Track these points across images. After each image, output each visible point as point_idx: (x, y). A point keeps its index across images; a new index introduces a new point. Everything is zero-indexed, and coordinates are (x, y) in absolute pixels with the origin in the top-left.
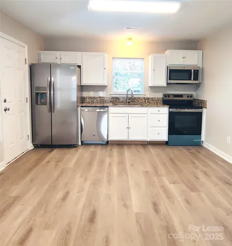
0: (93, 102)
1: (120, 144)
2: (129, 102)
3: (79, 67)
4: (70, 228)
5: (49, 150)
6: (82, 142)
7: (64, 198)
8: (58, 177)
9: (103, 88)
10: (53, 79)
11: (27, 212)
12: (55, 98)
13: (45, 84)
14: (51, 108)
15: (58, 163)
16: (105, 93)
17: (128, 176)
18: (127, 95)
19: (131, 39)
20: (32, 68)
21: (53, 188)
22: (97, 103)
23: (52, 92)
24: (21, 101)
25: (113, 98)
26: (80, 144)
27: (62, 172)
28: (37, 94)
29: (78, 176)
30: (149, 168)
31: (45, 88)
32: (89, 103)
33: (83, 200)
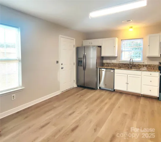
0: (108, 66)
1: (121, 93)
2: (131, 67)
3: (100, 47)
4: (62, 129)
5: (83, 89)
6: (100, 87)
7: (70, 115)
8: (76, 103)
9: (114, 58)
10: (85, 54)
11: (53, 115)
12: (86, 63)
13: (82, 56)
14: (84, 69)
15: (81, 97)
16: (116, 61)
17: (111, 113)
18: (130, 62)
19: (132, 27)
20: (77, 49)
21: (70, 108)
22: (111, 66)
23: (85, 60)
24: (71, 64)
25: (121, 64)
26: (99, 88)
27: (80, 101)
28: (79, 61)
29: (85, 105)
30: (129, 113)
31: (82, 58)
32: (106, 66)
33: (78, 118)
